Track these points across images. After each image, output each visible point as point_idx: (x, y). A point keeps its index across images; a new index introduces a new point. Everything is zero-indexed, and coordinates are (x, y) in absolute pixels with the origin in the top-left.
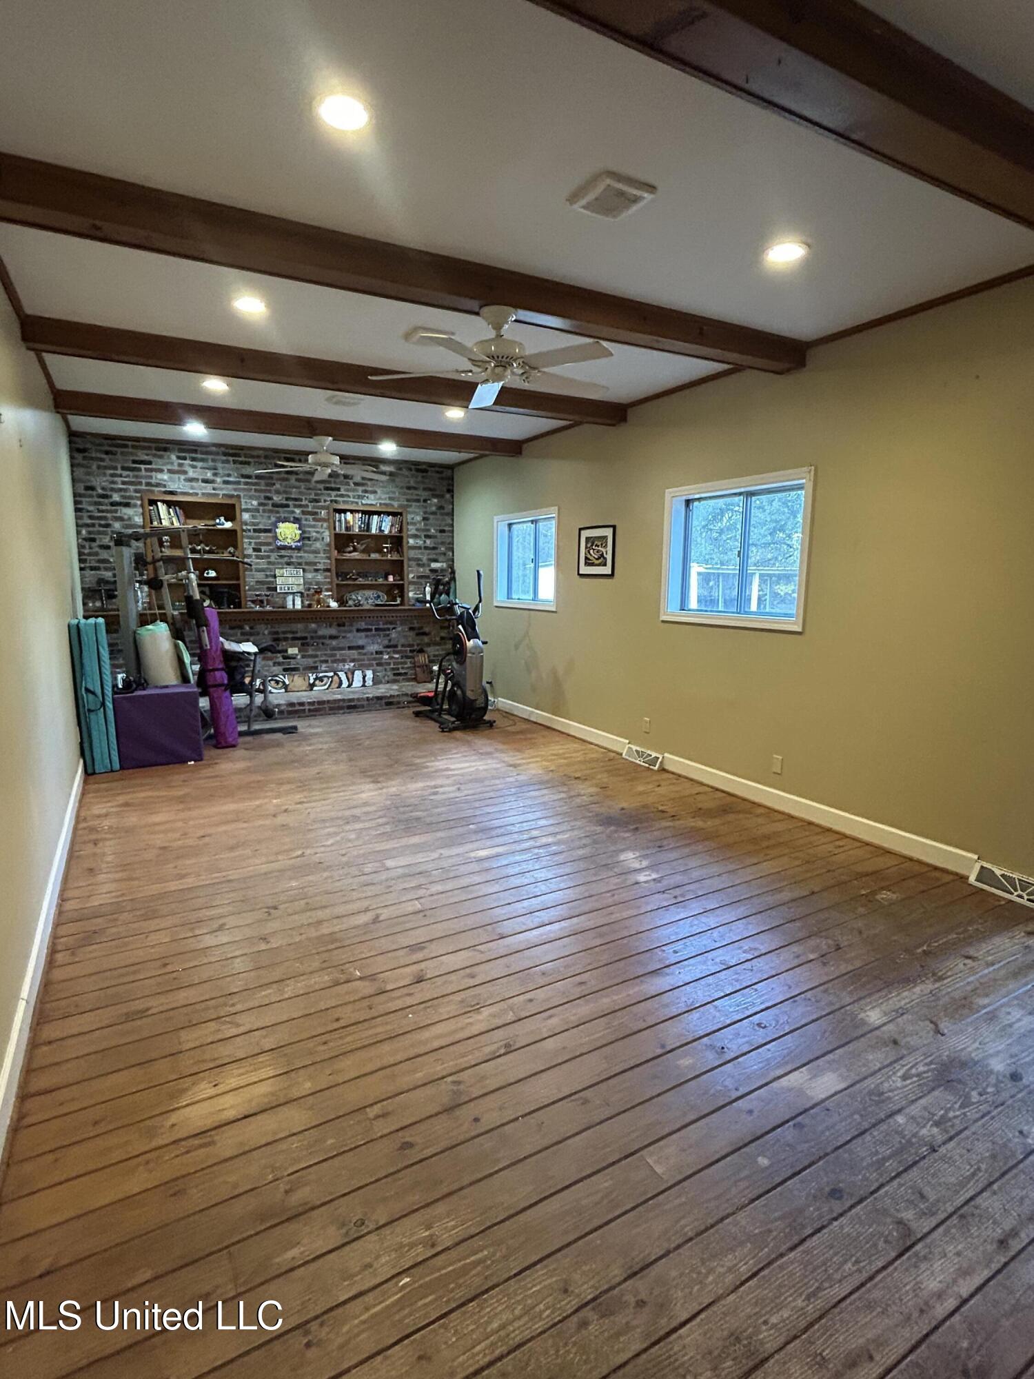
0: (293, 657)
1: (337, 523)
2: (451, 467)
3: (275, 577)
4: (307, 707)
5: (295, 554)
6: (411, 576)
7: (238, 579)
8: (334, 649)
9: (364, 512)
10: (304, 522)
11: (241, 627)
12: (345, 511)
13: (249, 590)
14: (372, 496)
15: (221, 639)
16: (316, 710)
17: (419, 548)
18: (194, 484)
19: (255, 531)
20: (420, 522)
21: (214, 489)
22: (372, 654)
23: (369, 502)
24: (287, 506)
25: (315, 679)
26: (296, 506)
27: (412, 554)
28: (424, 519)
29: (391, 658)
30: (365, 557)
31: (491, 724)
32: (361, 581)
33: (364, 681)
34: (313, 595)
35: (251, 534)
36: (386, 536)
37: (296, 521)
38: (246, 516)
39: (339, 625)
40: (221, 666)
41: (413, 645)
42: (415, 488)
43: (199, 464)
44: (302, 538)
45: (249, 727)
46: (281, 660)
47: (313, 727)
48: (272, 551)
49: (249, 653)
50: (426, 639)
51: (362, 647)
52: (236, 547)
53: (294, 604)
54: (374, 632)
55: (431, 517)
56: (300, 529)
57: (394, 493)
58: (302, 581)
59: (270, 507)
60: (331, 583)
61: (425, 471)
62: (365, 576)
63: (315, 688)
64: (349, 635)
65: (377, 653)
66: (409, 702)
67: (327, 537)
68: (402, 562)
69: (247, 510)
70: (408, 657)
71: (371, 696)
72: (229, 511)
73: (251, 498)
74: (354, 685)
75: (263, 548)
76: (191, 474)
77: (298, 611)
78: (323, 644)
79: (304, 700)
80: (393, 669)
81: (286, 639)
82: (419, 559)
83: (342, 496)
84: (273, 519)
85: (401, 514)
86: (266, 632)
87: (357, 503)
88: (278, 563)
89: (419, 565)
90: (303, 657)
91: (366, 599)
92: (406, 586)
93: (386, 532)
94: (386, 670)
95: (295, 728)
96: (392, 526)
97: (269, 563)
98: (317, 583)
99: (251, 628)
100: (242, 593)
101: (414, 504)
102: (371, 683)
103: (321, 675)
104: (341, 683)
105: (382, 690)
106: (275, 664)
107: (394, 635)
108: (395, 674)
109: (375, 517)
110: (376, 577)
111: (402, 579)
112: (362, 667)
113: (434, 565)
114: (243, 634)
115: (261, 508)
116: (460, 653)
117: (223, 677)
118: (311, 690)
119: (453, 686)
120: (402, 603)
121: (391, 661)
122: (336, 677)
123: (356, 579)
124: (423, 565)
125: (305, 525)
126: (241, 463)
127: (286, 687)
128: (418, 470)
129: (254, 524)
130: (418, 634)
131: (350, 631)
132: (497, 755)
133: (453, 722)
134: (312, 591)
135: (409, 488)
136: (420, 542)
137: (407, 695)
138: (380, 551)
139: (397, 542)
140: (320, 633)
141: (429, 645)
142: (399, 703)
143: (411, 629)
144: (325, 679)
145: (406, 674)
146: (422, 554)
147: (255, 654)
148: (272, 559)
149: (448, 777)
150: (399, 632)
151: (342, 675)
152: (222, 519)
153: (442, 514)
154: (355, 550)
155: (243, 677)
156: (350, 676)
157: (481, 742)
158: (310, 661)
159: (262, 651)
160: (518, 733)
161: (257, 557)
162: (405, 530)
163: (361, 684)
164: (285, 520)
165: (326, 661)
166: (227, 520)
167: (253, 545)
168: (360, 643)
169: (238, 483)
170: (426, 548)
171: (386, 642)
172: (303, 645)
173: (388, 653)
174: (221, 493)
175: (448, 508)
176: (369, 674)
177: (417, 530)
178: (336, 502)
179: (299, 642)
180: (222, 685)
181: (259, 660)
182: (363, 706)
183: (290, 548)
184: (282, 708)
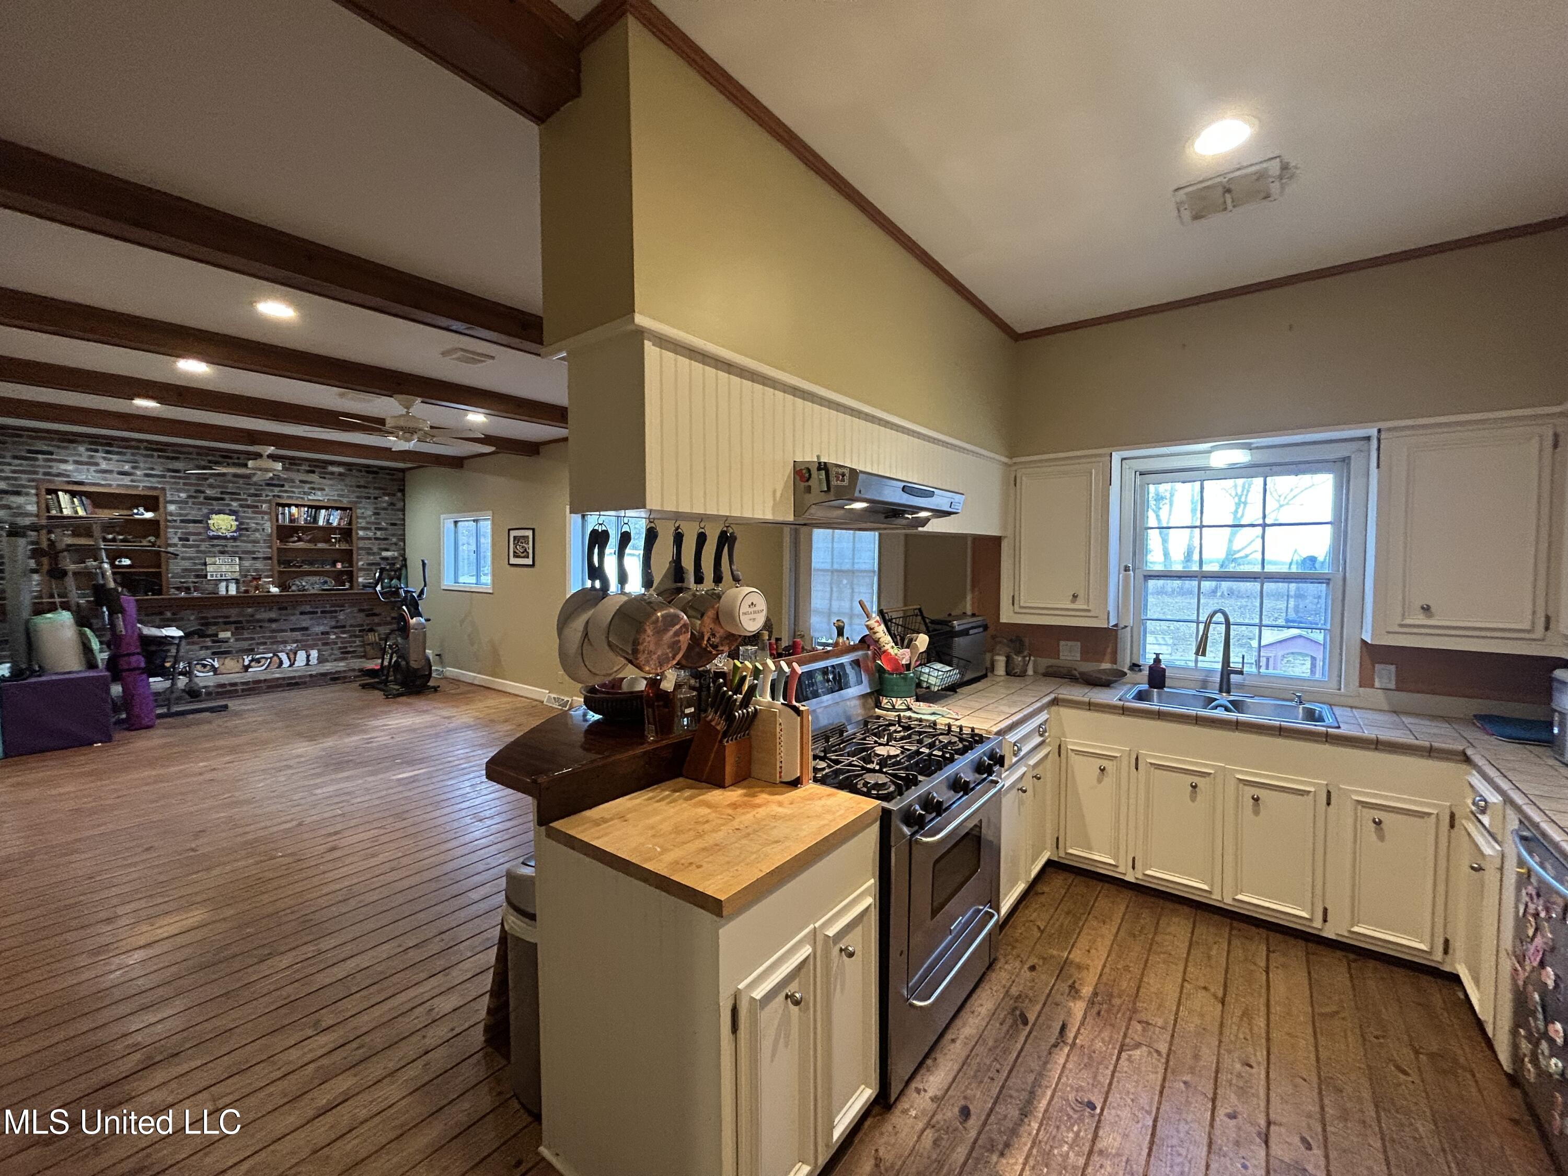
0: (226, 641)
1: (280, 516)
2: (403, 471)
3: (205, 564)
4: (240, 688)
5: (231, 543)
6: (360, 563)
7: (159, 566)
8: (274, 631)
9: (309, 507)
10: (241, 514)
11: (161, 613)
12: (289, 506)
13: (172, 577)
14: (319, 493)
15: (139, 625)
16: (249, 689)
17: (370, 539)
18: (107, 475)
19: (182, 521)
20: (370, 516)
21: (132, 481)
22: (317, 634)
23: (315, 498)
24: (223, 499)
25: (251, 661)
26: (232, 500)
27: (361, 544)
28: (375, 514)
29: (338, 637)
30: (310, 546)
31: (436, 689)
32: (306, 568)
33: (308, 660)
34: (251, 581)
35: (178, 524)
36: (336, 528)
37: (232, 512)
38: (172, 508)
39: (280, 609)
40: (139, 650)
41: (362, 625)
42: (365, 487)
43: (115, 457)
44: (239, 529)
45: (169, 709)
46: (210, 644)
47: (246, 705)
48: (202, 540)
49: (173, 637)
50: (376, 619)
51: (306, 629)
52: (157, 536)
53: (227, 591)
54: (319, 614)
55: (382, 512)
56: (236, 520)
57: (343, 490)
58: (237, 568)
59: (201, 499)
60: (271, 570)
61: (376, 473)
62: (311, 563)
63: (250, 670)
64: (292, 618)
65: (322, 633)
66: (355, 677)
67: (268, 527)
68: (351, 550)
69: (172, 502)
70: (356, 636)
71: (314, 673)
72: (151, 503)
73: (179, 490)
74: (297, 664)
75: (192, 538)
76: (104, 465)
77: (232, 597)
78: (261, 627)
79: (238, 681)
80: (340, 648)
81: (215, 624)
82: (370, 549)
83: (286, 491)
84: (205, 511)
85: (350, 509)
86: (192, 618)
87: (302, 498)
88: (210, 552)
89: (369, 554)
90: (237, 640)
91: (312, 585)
92: (355, 574)
93: (335, 524)
94: (332, 649)
95: (226, 707)
96: (341, 519)
97: (200, 552)
98: (256, 570)
99: (174, 614)
100: (164, 579)
101: (364, 500)
102: (316, 662)
103: (258, 656)
104: (281, 663)
105: (328, 667)
106: (202, 648)
107: (341, 616)
108: (342, 653)
109: (323, 512)
110: (323, 563)
111: (351, 565)
112: (307, 648)
113: (385, 554)
114: (162, 620)
115: (190, 501)
116: (404, 629)
117: (140, 661)
118: (246, 671)
119: (398, 657)
120: (351, 588)
121: (339, 641)
122: (275, 658)
123: (301, 566)
124: (374, 554)
125: (243, 518)
126: (168, 458)
127: (215, 670)
128: (368, 472)
129: (181, 515)
130: (367, 616)
131: (294, 614)
132: (434, 711)
133: (398, 690)
134: (250, 578)
135: (359, 487)
136: (371, 534)
137: (354, 670)
138: (328, 541)
139: (346, 533)
140: (258, 617)
141: (379, 625)
142: (345, 677)
143: (361, 611)
144: (263, 661)
145: (354, 652)
146: (373, 544)
147: (180, 638)
148: (203, 548)
149: (384, 730)
150: (347, 614)
151: (283, 656)
152: (141, 510)
153: (392, 510)
154: (300, 539)
155: (164, 662)
156: (292, 656)
157: (420, 703)
158: (245, 645)
159: (188, 635)
160: (461, 694)
161: (184, 546)
162: (354, 522)
163: (305, 663)
164: (219, 512)
165: (265, 643)
166: (147, 510)
167: (179, 535)
168: (304, 625)
169: (164, 476)
170: (376, 539)
171: (333, 623)
172: (236, 628)
173: (335, 634)
174: (141, 485)
175: (400, 505)
176: (314, 654)
177: (368, 523)
178: (279, 497)
179: (233, 626)
180: (139, 669)
181: (183, 642)
182: (305, 683)
183: (225, 538)
184: (210, 689)
